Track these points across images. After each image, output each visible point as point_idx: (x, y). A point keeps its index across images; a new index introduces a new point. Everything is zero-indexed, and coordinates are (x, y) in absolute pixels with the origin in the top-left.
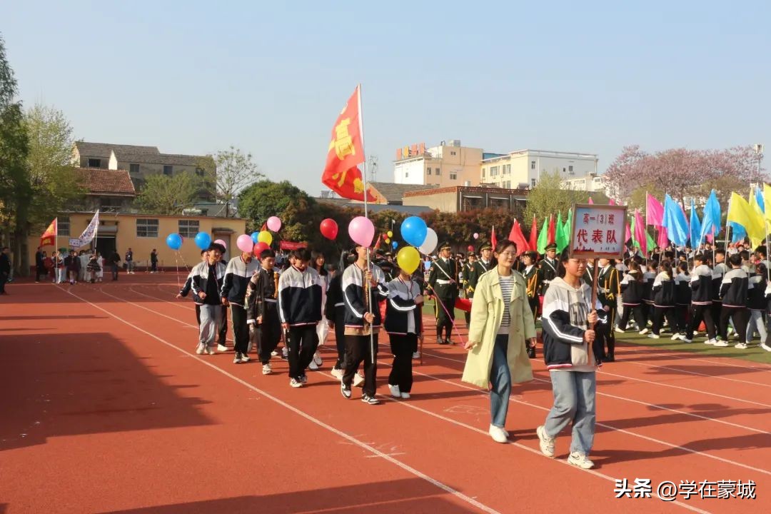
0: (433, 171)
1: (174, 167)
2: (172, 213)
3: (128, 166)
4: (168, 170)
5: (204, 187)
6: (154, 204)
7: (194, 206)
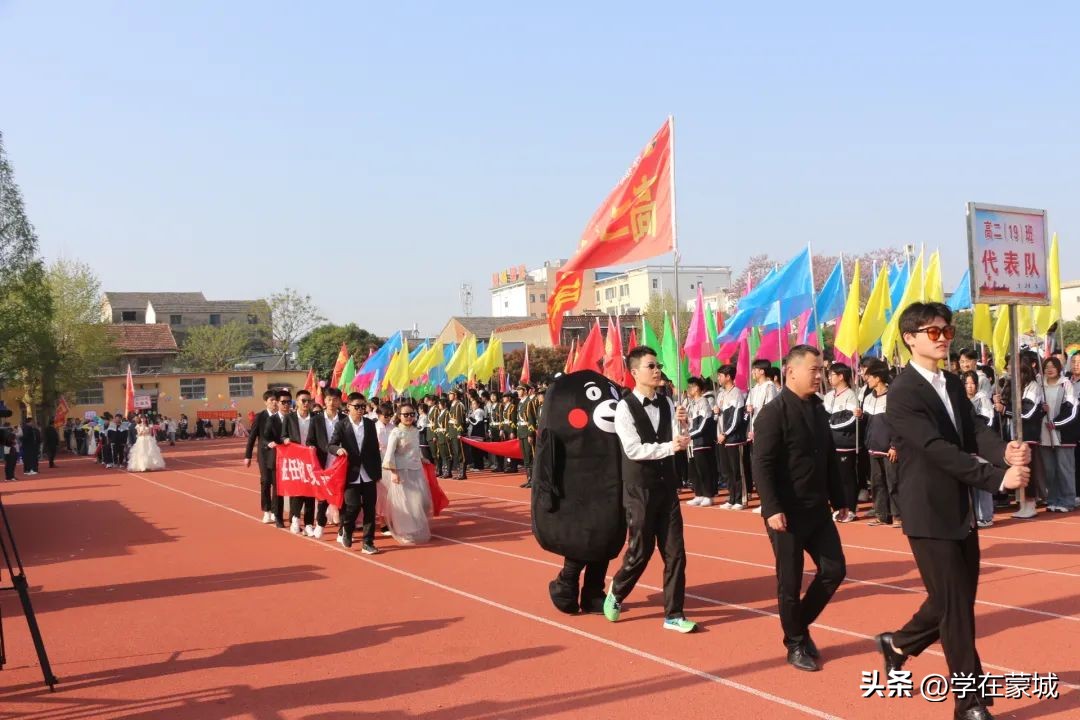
0: (538, 298)
1: (222, 315)
2: (221, 369)
3: (168, 318)
4: (214, 320)
5: (258, 337)
6: (200, 360)
7: (247, 359)
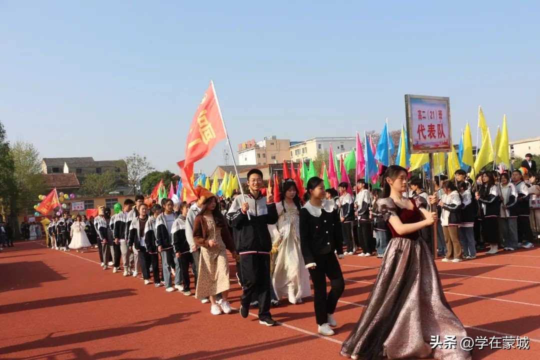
0: (261, 156)
1: (102, 168)
2: (102, 195)
3: (75, 170)
4: (98, 170)
5: (120, 178)
6: (91, 191)
7: (115, 190)
